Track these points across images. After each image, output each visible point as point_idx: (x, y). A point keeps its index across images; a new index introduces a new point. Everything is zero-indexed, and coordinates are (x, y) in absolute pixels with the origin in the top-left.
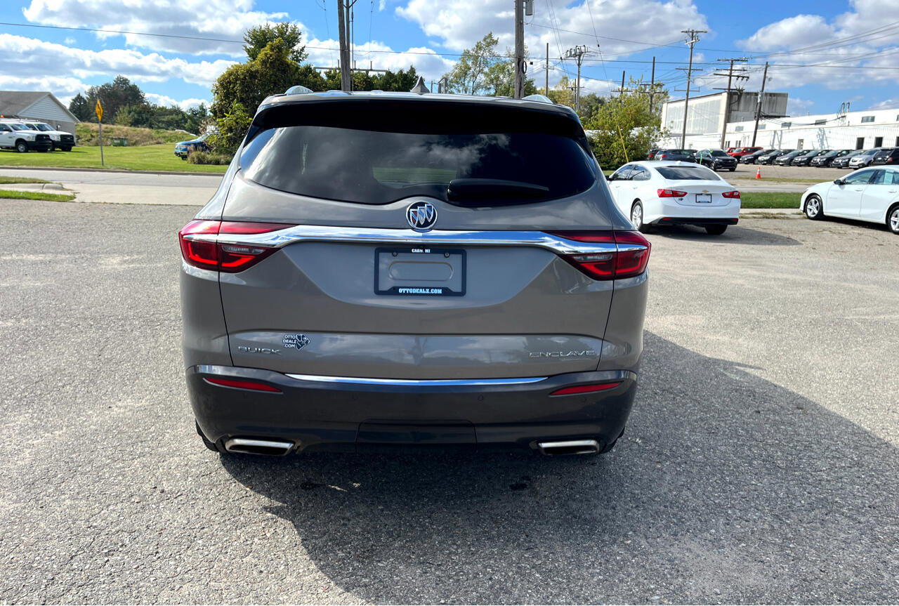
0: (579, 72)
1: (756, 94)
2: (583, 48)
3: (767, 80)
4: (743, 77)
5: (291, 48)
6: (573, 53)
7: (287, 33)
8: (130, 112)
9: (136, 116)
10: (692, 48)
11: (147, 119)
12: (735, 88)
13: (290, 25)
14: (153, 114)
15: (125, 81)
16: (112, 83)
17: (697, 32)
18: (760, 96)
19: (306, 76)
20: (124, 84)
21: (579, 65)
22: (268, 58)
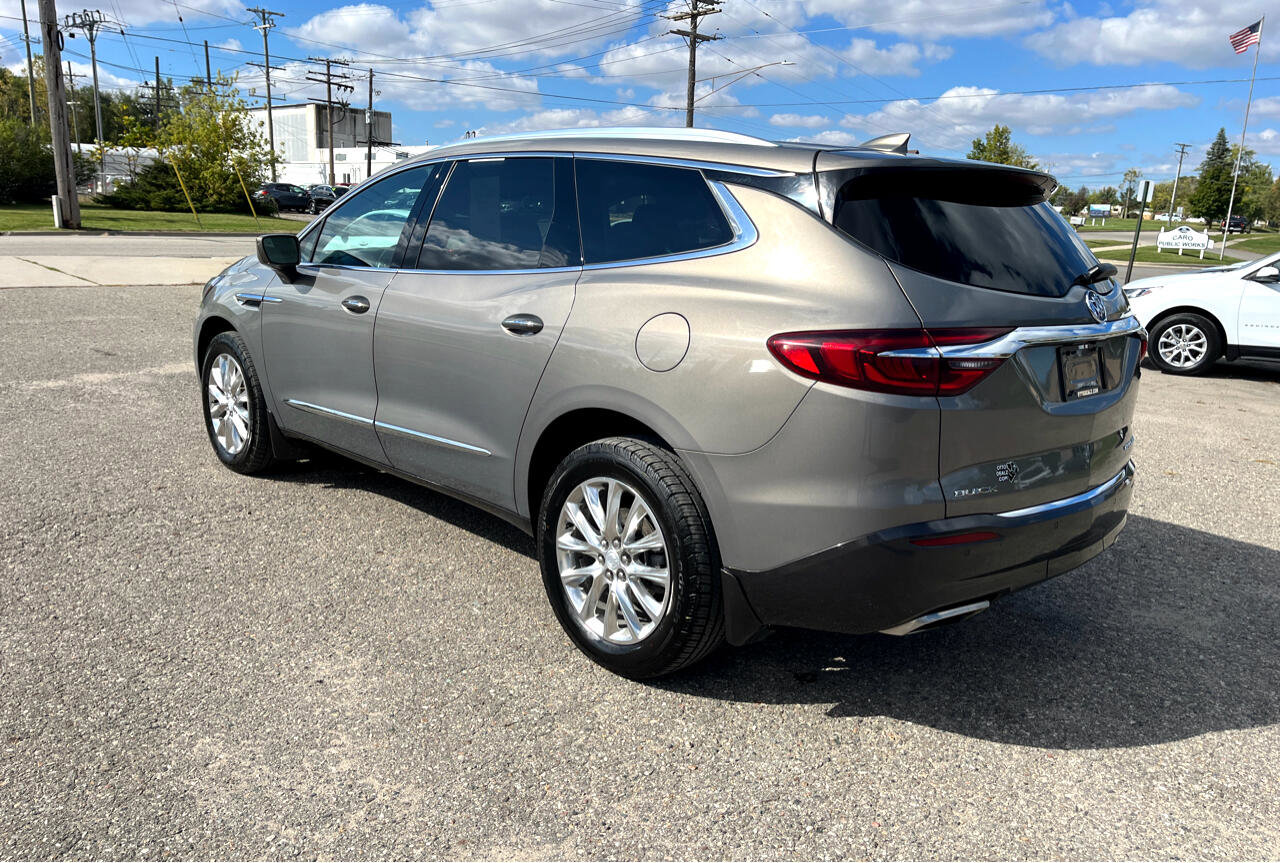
0: (93, 52)
1: (363, 112)
2: (96, 15)
3: (373, 94)
4: (346, 87)
6: (78, 21)
10: (266, 36)
12: (337, 101)
17: (270, 13)
18: (368, 115)
21: (92, 40)
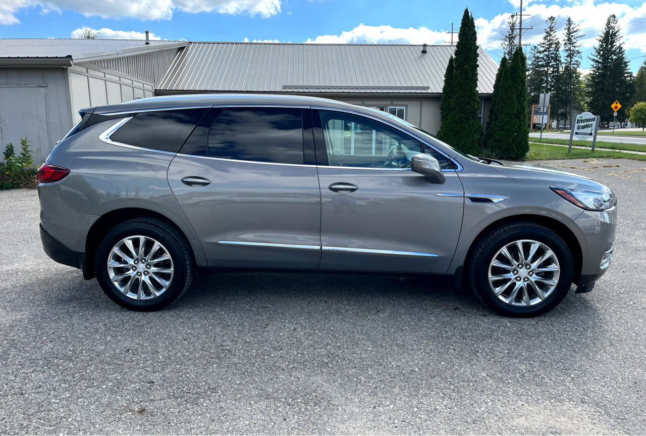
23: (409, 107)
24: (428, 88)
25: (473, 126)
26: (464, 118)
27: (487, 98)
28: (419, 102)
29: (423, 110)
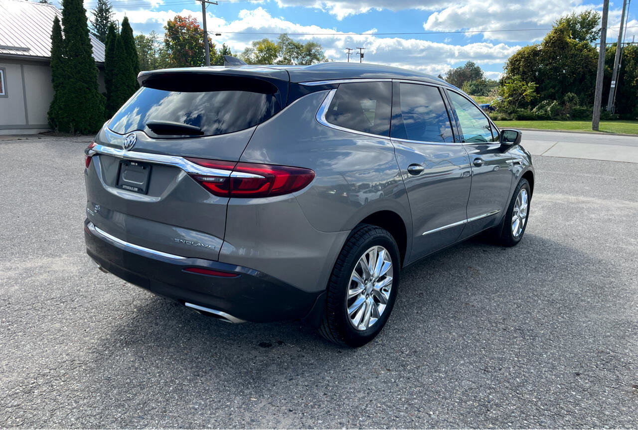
5: (590, 30)
7: (589, 19)
8: (470, 86)
9: (474, 88)
11: (481, 90)
13: (592, 12)
14: (486, 86)
15: (472, 65)
16: (463, 66)
19: (581, 51)
20: (471, 66)
22: (551, 39)
23: (7, 71)
24: (28, 49)
25: (97, 96)
26: (87, 88)
27: (101, 66)
28: (19, 66)
29: (25, 75)
